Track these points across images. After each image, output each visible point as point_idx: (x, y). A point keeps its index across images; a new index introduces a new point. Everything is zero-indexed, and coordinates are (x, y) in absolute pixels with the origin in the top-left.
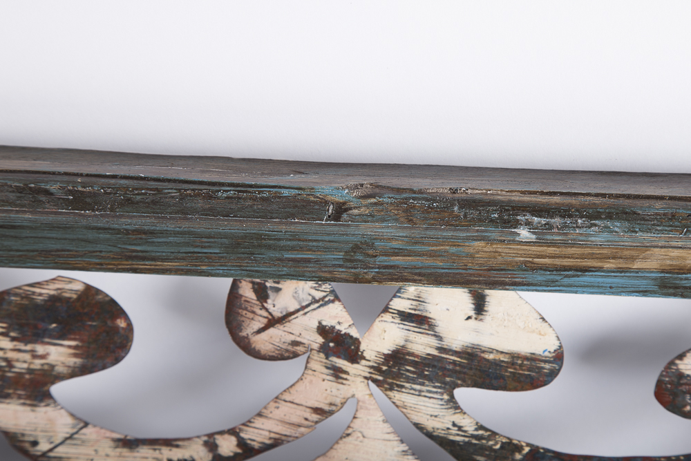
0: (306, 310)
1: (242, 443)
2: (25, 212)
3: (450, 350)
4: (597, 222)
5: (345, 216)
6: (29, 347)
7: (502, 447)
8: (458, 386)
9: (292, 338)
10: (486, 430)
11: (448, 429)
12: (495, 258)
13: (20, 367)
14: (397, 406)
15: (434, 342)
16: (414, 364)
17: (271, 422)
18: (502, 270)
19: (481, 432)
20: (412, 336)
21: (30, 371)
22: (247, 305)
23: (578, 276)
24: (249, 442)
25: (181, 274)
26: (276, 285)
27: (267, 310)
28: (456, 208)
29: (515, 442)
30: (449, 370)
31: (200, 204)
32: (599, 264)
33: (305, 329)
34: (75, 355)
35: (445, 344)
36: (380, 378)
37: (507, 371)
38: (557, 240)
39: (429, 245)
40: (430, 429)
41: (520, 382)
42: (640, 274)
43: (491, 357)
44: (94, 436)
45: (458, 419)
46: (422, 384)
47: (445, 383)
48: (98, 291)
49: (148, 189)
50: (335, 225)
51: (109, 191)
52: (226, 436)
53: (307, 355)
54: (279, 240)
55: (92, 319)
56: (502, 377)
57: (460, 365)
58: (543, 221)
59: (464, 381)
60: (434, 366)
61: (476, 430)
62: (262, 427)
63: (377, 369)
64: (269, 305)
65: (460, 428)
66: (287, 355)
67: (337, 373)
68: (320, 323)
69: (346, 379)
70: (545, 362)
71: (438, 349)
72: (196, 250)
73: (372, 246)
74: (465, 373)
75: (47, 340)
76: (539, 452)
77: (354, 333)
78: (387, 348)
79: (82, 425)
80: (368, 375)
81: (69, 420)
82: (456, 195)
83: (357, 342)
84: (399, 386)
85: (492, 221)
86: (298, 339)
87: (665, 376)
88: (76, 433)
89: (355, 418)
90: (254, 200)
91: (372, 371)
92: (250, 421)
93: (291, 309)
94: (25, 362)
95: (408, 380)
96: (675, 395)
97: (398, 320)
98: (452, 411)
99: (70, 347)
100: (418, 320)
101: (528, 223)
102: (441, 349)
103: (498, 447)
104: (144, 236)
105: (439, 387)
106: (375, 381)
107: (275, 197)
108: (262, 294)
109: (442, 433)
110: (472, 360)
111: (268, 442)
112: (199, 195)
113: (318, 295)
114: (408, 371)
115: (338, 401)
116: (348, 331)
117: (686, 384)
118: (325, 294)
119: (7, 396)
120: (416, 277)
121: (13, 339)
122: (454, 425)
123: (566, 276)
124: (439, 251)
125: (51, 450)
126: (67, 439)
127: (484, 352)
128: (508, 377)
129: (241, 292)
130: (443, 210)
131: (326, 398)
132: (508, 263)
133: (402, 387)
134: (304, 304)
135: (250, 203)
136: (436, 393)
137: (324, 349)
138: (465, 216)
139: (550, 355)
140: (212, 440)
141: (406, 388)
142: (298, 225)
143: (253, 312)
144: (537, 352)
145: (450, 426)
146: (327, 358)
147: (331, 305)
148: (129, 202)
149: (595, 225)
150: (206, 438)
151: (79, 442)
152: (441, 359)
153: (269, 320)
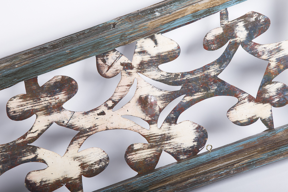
0: (116, 61)
1: (113, 101)
2: (42, 55)
3: (153, 57)
4: (172, 4)
5: (116, 26)
6: (54, 97)
7: (175, 76)
8: (159, 65)
9: (115, 69)
10: (169, 73)
11: (160, 77)
12: (154, 26)
13: (53, 103)
14: (146, 76)
15: (149, 56)
16: (146, 64)
17: (118, 93)
18: (156, 28)
19: (168, 74)
20: (143, 57)
21: (56, 103)
22: (102, 66)
23: (174, 22)
24: (115, 100)
25: (84, 59)
26: (107, 58)
27: (107, 65)
28: (140, 14)
29: (177, 74)
30: (155, 62)
31: (82, 36)
32: (178, 17)
33: (118, 66)
34: (65, 95)
35: (152, 56)
36: (140, 71)
37: (168, 56)
38: (165, 13)
39: (138, 29)
40: (156, 79)
41: (172, 58)
42: (187, 16)
43: (163, 54)
44: (77, 115)
45: (162, 73)
46: (150, 68)
47: (155, 66)
48: (65, 77)
49: (69, 38)
50: (115, 29)
51: (60, 42)
52: (109, 101)
53: (120, 72)
54: (103, 41)
55: (66, 84)
56: (168, 58)
57: (157, 60)
58: (160, 9)
59: (160, 63)
60: (151, 62)
61: (167, 74)
62: (117, 95)
63: (138, 69)
64: (107, 63)
65: (163, 76)
66: (116, 74)
67: (129, 74)
68: (120, 63)
69: (132, 74)
70: (176, 50)
71: (150, 57)
72: (85, 52)
73: (125, 34)
74: (159, 61)
75: (57, 94)
76: (183, 74)
77: (129, 62)
78: (138, 62)
79: (73, 113)
80: (137, 71)
81: (70, 113)
82: (139, 11)
83: (131, 64)
84: (145, 71)
85: (149, 14)
86: (117, 69)
87: (204, 42)
88: (73, 115)
89: (138, 83)
90: (94, 30)
91: (137, 70)
92: (113, 95)
93: (113, 62)
94: (54, 101)
95: (147, 68)
96: (208, 46)
97: (138, 54)
98: (160, 72)
99: (63, 93)
100: (143, 52)
101: (157, 11)
102: (151, 57)
103: (174, 76)
104: (72, 53)
105: (154, 67)
106: (139, 72)
107: (98, 28)
108: (104, 61)
109: (159, 79)
110: (159, 57)
111: (119, 98)
112: (81, 34)
113: (118, 56)
114: (146, 66)
115: (132, 81)
116: (128, 62)
117: (210, 42)
118: (119, 55)
119: (53, 112)
120: (138, 38)
121: (49, 97)
122: (161, 75)
123: (171, 23)
124: (141, 29)
125: (68, 122)
126: (71, 118)
127: (161, 54)
128: (169, 58)
129: (99, 63)
130: (137, 15)
131: (129, 81)
132: (157, 26)
133: (146, 71)
134: (115, 60)
135: (93, 32)
136: (154, 69)
137: (124, 69)
138: (143, 15)
139: (177, 48)
140: (106, 104)
141: (147, 71)
142: (106, 33)
143: (104, 67)
144: (173, 49)
145: (161, 76)
146: (125, 71)
147: (121, 57)
148: (66, 42)
149: (172, 5)
150: (104, 104)
151: (74, 118)
152: (152, 60)
153: (108, 67)
